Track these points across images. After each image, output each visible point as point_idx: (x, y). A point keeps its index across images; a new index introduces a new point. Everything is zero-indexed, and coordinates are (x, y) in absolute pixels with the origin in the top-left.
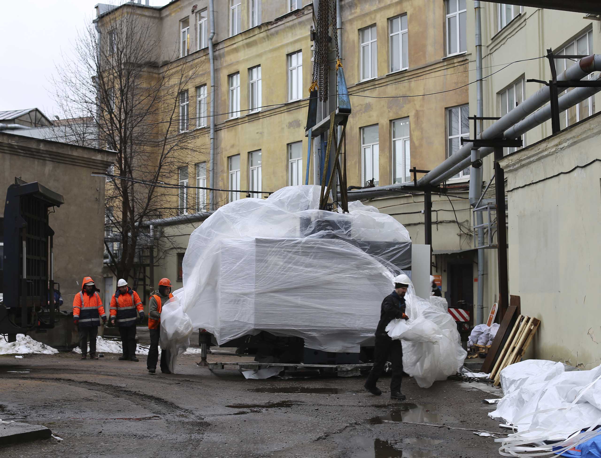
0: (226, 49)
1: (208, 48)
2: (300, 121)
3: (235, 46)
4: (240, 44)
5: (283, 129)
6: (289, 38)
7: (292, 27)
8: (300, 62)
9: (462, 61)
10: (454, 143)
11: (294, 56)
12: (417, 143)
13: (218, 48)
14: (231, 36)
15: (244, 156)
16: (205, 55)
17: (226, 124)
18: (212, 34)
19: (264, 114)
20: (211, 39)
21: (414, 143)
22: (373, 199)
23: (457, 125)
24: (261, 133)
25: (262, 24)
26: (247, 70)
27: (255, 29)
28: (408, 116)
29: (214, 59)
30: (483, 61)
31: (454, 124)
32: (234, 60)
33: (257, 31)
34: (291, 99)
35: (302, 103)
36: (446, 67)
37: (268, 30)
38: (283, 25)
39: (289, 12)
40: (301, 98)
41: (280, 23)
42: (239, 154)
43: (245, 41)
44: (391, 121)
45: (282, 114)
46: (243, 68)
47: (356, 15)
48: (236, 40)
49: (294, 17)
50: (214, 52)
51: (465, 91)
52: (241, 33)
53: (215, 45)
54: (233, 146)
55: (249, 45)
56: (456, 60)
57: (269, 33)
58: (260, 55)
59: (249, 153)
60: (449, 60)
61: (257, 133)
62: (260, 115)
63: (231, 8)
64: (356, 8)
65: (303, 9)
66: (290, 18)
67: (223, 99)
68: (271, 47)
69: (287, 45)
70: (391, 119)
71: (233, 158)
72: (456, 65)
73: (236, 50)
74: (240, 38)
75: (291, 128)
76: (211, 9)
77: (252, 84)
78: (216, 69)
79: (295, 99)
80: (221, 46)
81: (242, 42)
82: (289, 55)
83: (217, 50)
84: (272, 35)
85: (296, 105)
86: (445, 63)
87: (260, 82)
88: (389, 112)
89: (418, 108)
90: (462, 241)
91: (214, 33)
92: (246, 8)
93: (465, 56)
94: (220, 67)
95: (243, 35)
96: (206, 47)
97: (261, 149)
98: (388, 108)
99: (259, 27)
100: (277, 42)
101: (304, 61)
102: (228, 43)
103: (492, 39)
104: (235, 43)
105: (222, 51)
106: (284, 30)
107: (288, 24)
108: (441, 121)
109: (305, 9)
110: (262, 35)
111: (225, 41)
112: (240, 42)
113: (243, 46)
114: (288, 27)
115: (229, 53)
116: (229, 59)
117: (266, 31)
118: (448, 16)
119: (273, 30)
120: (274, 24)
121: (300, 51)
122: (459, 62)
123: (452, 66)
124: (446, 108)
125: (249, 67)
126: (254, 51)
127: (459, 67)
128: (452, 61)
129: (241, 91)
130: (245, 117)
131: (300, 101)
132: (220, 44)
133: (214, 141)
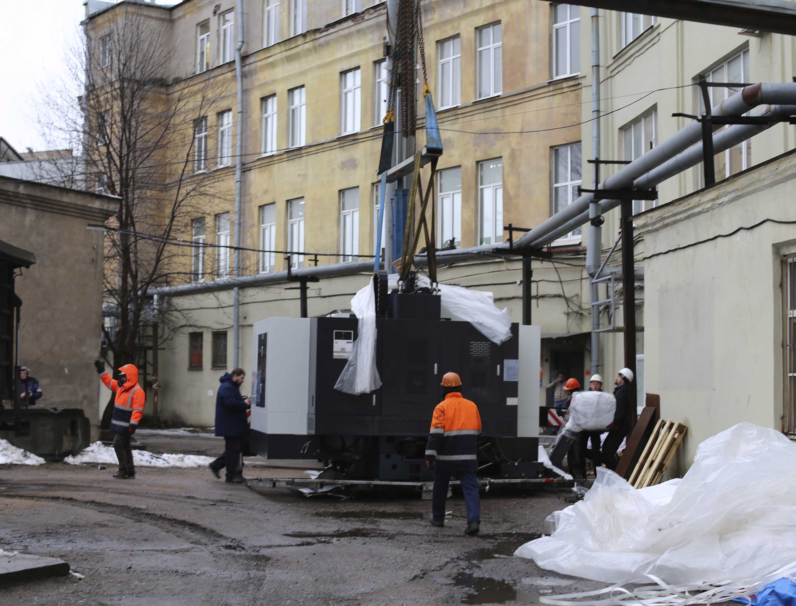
0: (259, 64)
1: (234, 61)
2: (356, 160)
3: (270, 60)
4: (278, 57)
5: (333, 170)
6: (343, 50)
7: (347, 37)
8: (358, 83)
9: (574, 86)
10: (561, 193)
11: (350, 75)
12: (512, 192)
13: (248, 62)
14: (265, 47)
15: (281, 205)
16: (231, 71)
17: (257, 163)
18: (240, 44)
19: (309, 150)
20: (240, 50)
21: (508, 192)
22: (453, 265)
23: (565, 170)
24: (305, 176)
25: (308, 32)
26: (286, 93)
27: (298, 38)
28: (501, 157)
29: (242, 77)
30: (602, 86)
31: (561, 169)
32: (269, 79)
33: (300, 41)
34: (345, 131)
35: (360, 137)
36: (551, 93)
37: (316, 39)
38: (335, 34)
39: (344, 16)
40: (358, 129)
41: (331, 31)
42: (274, 203)
43: (285, 54)
44: (478, 162)
45: (334, 151)
46: (281, 89)
47: (433, 22)
48: (273, 52)
49: (350, 23)
50: (243, 67)
52: (279, 43)
53: (244, 58)
54: (266, 192)
55: (289, 59)
56: (565, 85)
57: (317, 43)
58: (303, 73)
59: (287, 201)
60: (558, 83)
61: (299, 175)
62: (303, 151)
63: (267, 9)
64: (434, 13)
65: (363, 13)
66: (345, 25)
67: (254, 129)
68: (319, 62)
69: (341, 59)
70: (478, 160)
71: (266, 208)
72: (565, 90)
73: (272, 65)
74: (278, 50)
75: (345, 169)
76: (239, 11)
77: (293, 110)
78: (246, 90)
79: (349, 131)
80: (251, 60)
81: (280, 54)
82: (344, 73)
83: (246, 65)
84: (321, 46)
85: (351, 139)
86: (551, 88)
87: (304, 108)
88: (475, 150)
89: (514, 145)
90: (570, 321)
91: (243, 42)
92: (286, 11)
93: (578, 79)
94: (250, 87)
95: (281, 45)
96: (232, 60)
97: (303, 197)
98: (474, 145)
99: (304, 35)
100: (326, 56)
101: (363, 81)
102: (262, 56)
103: (614, 58)
104: (271, 56)
105: (253, 66)
106: (337, 40)
107: (342, 33)
108: (544, 164)
109: (366, 13)
110: (307, 46)
111: (257, 53)
112: (278, 54)
113: (282, 60)
114: (342, 36)
115: (263, 68)
116: (263, 77)
117: (313, 40)
118: (556, 26)
119: (322, 40)
120: (323, 31)
121: (358, 68)
122: (569, 87)
123: (560, 91)
124: (551, 147)
125: (289, 88)
126: (295, 67)
127: (569, 93)
128: (559, 86)
129: (278, 119)
130: (282, 154)
131: (356, 134)
132: (251, 56)
133: (241, 185)
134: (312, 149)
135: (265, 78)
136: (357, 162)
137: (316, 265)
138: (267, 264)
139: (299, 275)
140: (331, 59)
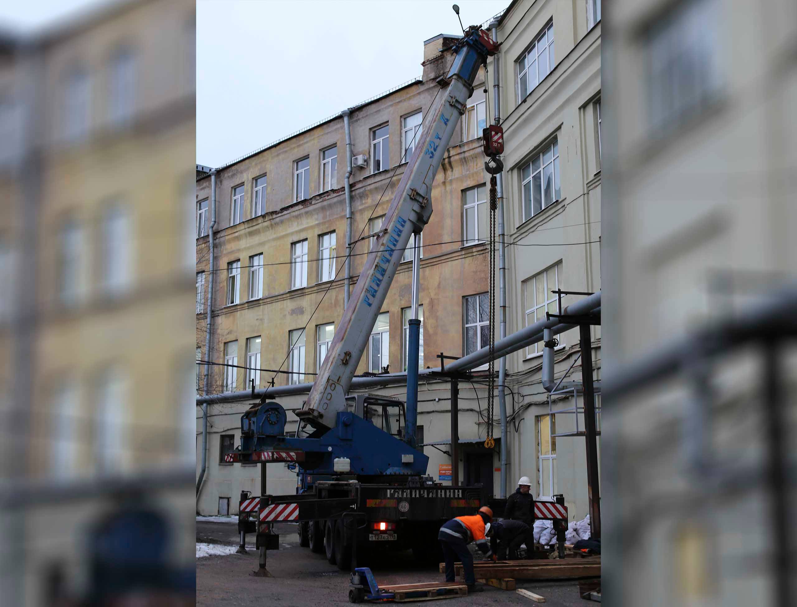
0: (227, 238)
1: (208, 236)
2: (303, 308)
3: (236, 234)
4: (242, 232)
5: (285, 316)
6: (295, 227)
7: (297, 217)
8: (306, 250)
9: (482, 250)
10: (471, 333)
11: (298, 246)
12: (431, 331)
13: (218, 236)
14: (232, 225)
15: (242, 342)
16: (205, 243)
17: (224, 311)
18: (212, 223)
19: (265, 301)
20: (212, 227)
21: (428, 331)
22: (386, 386)
23: (475, 313)
24: (261, 320)
25: (267, 213)
26: (248, 258)
27: (258, 218)
28: (422, 304)
29: (214, 247)
30: (506, 249)
31: (471, 313)
32: (234, 248)
33: (260, 220)
34: (294, 286)
35: (307, 291)
36: (463, 256)
37: (273, 219)
38: (288, 215)
39: (295, 202)
40: (305, 285)
41: (285, 212)
42: (237, 340)
43: (248, 230)
44: (402, 309)
45: (285, 301)
46: (244, 256)
47: (367, 205)
48: (238, 228)
49: (300, 207)
50: (214, 239)
51: (484, 280)
52: (243, 222)
53: (215, 233)
54: (230, 333)
55: (251, 234)
56: (474, 250)
57: (273, 222)
58: (262, 244)
59: (247, 339)
60: (468, 249)
61: (257, 319)
62: (261, 302)
63: (234, 198)
64: (367, 199)
65: (311, 199)
66: (296, 208)
67: (221, 285)
68: (275, 236)
69: (292, 234)
70: (403, 307)
71: (230, 344)
72: (474, 254)
73: (238, 238)
74: (242, 227)
75: (294, 315)
76: (213, 199)
77: (253, 272)
78: (216, 257)
79: (298, 286)
80: (222, 234)
81: (244, 230)
82: (294, 244)
83: (217, 238)
84: (277, 224)
85: (300, 292)
86: (463, 252)
87: (262, 270)
88: (401, 300)
89: (432, 295)
90: (481, 429)
91: (215, 222)
92: (250, 199)
93: (485, 245)
94: (220, 254)
95: (246, 223)
96: (206, 234)
97: (260, 336)
98: (399, 296)
99: (263, 216)
100: (281, 231)
101: (309, 249)
102: (229, 231)
103: (517, 228)
104: (237, 232)
105: (222, 239)
106: (289, 220)
107: (294, 214)
108: (458, 309)
109: (313, 199)
110: (265, 224)
111: (226, 230)
112: (243, 230)
113: (245, 235)
114: (293, 217)
115: (229, 241)
116: (230, 247)
117: (270, 220)
118: (465, 206)
119: (278, 220)
120: (279, 213)
121: (306, 239)
122: (478, 251)
123: (470, 255)
124: (463, 297)
125: (251, 255)
126: (256, 239)
127: (478, 256)
128: (470, 251)
129: (241, 279)
130: (245, 304)
131: (304, 288)
132: (221, 232)
133: (211, 326)
134: (268, 300)
135: (231, 248)
136: (304, 309)
137: (273, 386)
138: (230, 386)
139: (260, 394)
140: (284, 233)
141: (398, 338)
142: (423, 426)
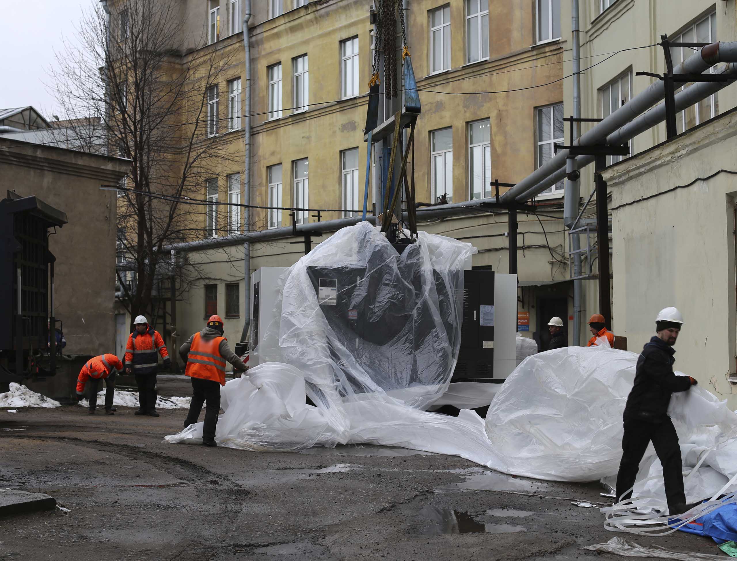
0: (265, 34)
1: (242, 32)
2: (355, 122)
3: (276, 30)
4: (282, 28)
5: (334, 132)
6: (343, 21)
7: (346, 8)
8: (357, 51)
9: (556, 50)
10: (544, 150)
11: (349, 44)
12: (499, 150)
13: (255, 33)
14: (270, 18)
15: (287, 165)
16: (239, 42)
17: (264, 127)
18: (247, 16)
19: (312, 114)
20: (247, 22)
21: (496, 150)
22: (445, 219)
23: (549, 128)
24: (308, 138)
25: (310, 4)
26: (290, 60)
27: (300, 9)
28: (489, 118)
29: (249, 47)
30: (581, 50)
31: (545, 128)
32: (274, 48)
33: (303, 12)
34: (345, 95)
35: (358, 101)
36: (535, 57)
37: (317, 11)
38: (334, 5)
40: (356, 94)
42: (281, 164)
43: (289, 25)
44: (467, 123)
45: (334, 114)
46: (286, 57)
48: (278, 23)
50: (250, 37)
51: (558, 86)
52: (283, 15)
53: (251, 29)
54: (273, 153)
55: (293, 30)
56: (547, 49)
57: (318, 14)
58: (306, 42)
59: (293, 162)
60: (540, 48)
61: (303, 137)
62: (307, 115)
67: (261, 95)
68: (320, 32)
69: (340, 29)
70: (467, 121)
71: (274, 168)
72: (547, 54)
73: (277, 35)
74: (282, 21)
75: (345, 131)
77: (297, 77)
78: (253, 59)
79: (349, 96)
80: (258, 31)
81: (284, 25)
82: (343, 42)
83: (253, 36)
84: (321, 16)
85: (350, 103)
86: (535, 53)
87: (307, 75)
88: (465, 112)
89: (500, 106)
90: (555, 269)
91: (250, 15)
93: (559, 43)
94: (257, 56)
95: (286, 17)
96: (240, 31)
97: (307, 158)
98: (464, 107)
99: (306, 7)
100: (327, 26)
101: (360, 48)
102: (267, 27)
103: (592, 23)
104: (276, 27)
105: (259, 37)
106: (336, 11)
108: (529, 123)
110: (309, 17)
111: (263, 25)
112: (282, 25)
113: (286, 30)
114: (341, 7)
115: (268, 39)
116: (269, 46)
117: (314, 12)
119: (323, 12)
120: (324, 3)
121: (356, 36)
122: (551, 51)
123: (543, 55)
124: (535, 108)
125: (293, 57)
126: (299, 37)
127: (551, 57)
128: (542, 50)
129: (283, 86)
130: (288, 118)
131: (355, 98)
132: (257, 27)
133: (250, 147)
134: (315, 113)
135: (271, 47)
136: (356, 124)
137: (319, 220)
138: (275, 220)
139: (303, 230)
140: (331, 29)
141: (462, 159)
142: (491, 266)
